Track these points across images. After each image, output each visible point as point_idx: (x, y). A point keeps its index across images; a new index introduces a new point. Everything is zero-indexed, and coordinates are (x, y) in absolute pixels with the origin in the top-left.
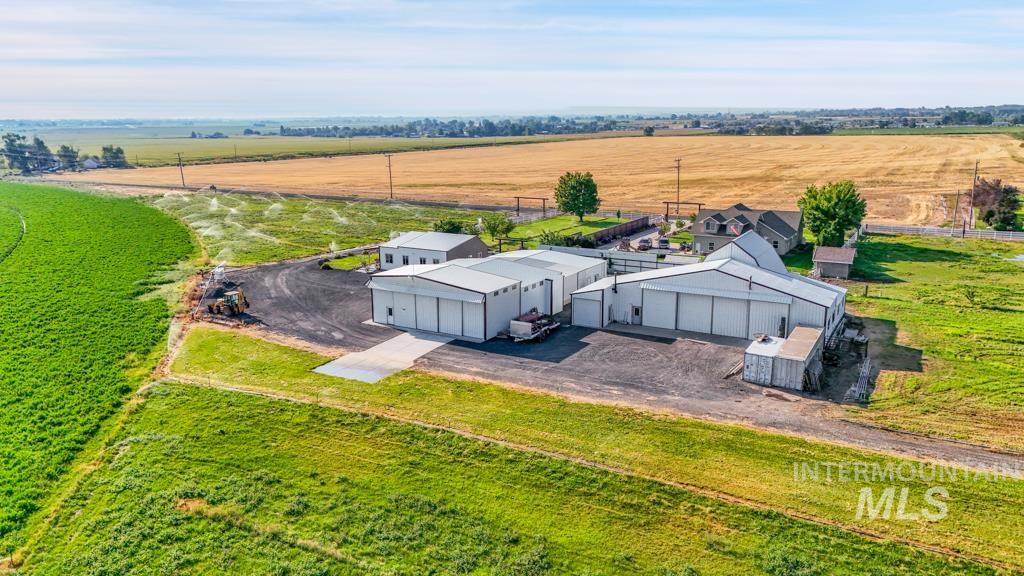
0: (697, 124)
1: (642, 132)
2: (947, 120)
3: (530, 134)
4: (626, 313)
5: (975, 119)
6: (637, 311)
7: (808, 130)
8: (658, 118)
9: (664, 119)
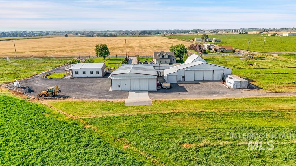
0: (77, 34)
1: (64, 36)
2: (141, 33)
3: (20, 36)
4: (180, 78)
5: (147, 33)
6: (183, 77)
7: (111, 35)
8: (61, 32)
9: (63, 32)
